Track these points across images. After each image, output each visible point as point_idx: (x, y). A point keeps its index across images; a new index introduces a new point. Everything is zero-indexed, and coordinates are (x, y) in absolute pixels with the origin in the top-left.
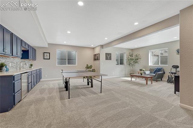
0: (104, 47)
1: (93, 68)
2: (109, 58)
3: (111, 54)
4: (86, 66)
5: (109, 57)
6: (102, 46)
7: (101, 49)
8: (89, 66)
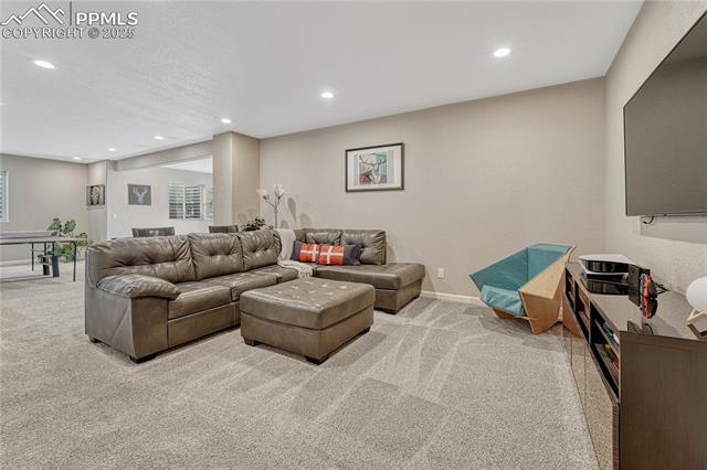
0: (120, 167)
1: (76, 232)
2: (140, 199)
3: (149, 188)
4: (53, 222)
5: (141, 197)
6: (114, 164)
7: (111, 171)
8: (63, 224)
